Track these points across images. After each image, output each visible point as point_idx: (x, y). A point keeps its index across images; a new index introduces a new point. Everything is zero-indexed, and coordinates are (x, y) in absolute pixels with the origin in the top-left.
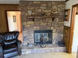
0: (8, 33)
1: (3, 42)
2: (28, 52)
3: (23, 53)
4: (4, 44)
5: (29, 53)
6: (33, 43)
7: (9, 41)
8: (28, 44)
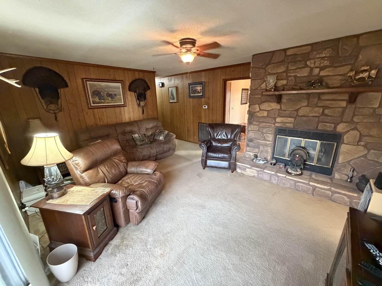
0: (223, 125)
1: (210, 141)
2: (251, 172)
3: (238, 170)
4: (211, 143)
5: (252, 174)
6: (269, 158)
7: (219, 141)
8: (256, 156)
